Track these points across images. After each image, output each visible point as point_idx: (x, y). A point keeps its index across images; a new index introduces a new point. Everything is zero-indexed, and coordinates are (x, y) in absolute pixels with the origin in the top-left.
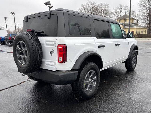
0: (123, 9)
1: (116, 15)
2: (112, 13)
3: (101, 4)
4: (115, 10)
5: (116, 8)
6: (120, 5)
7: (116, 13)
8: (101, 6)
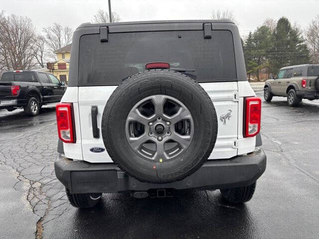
0: (62, 33)
1: (51, 43)
2: (41, 38)
3: (13, 16)
4: (46, 34)
5: (47, 30)
6: (55, 24)
7: (49, 38)
8: (14, 21)
